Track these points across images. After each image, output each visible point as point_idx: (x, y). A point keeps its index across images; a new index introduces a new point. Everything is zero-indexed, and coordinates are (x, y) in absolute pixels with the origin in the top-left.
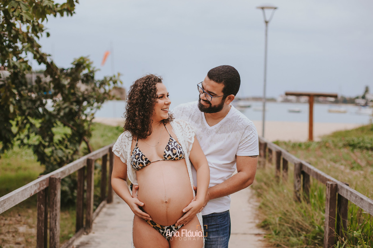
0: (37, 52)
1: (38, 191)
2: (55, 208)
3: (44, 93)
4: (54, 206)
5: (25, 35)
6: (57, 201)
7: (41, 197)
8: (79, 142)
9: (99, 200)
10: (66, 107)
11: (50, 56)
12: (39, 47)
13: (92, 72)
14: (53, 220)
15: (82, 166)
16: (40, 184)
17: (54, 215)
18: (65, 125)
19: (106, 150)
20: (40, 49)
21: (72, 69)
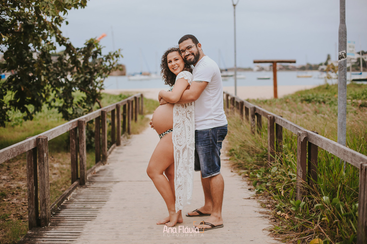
0: (59, 36)
1: (71, 129)
2: (82, 141)
3: (65, 68)
4: (82, 140)
5: (50, 24)
6: (84, 136)
7: (72, 134)
8: (93, 102)
9: (110, 144)
10: (82, 77)
11: (69, 39)
12: (61, 32)
13: (100, 49)
14: (81, 149)
15: (98, 116)
16: (72, 124)
17: (82, 146)
18: (81, 91)
19: (114, 106)
20: (61, 34)
21: (85, 48)
